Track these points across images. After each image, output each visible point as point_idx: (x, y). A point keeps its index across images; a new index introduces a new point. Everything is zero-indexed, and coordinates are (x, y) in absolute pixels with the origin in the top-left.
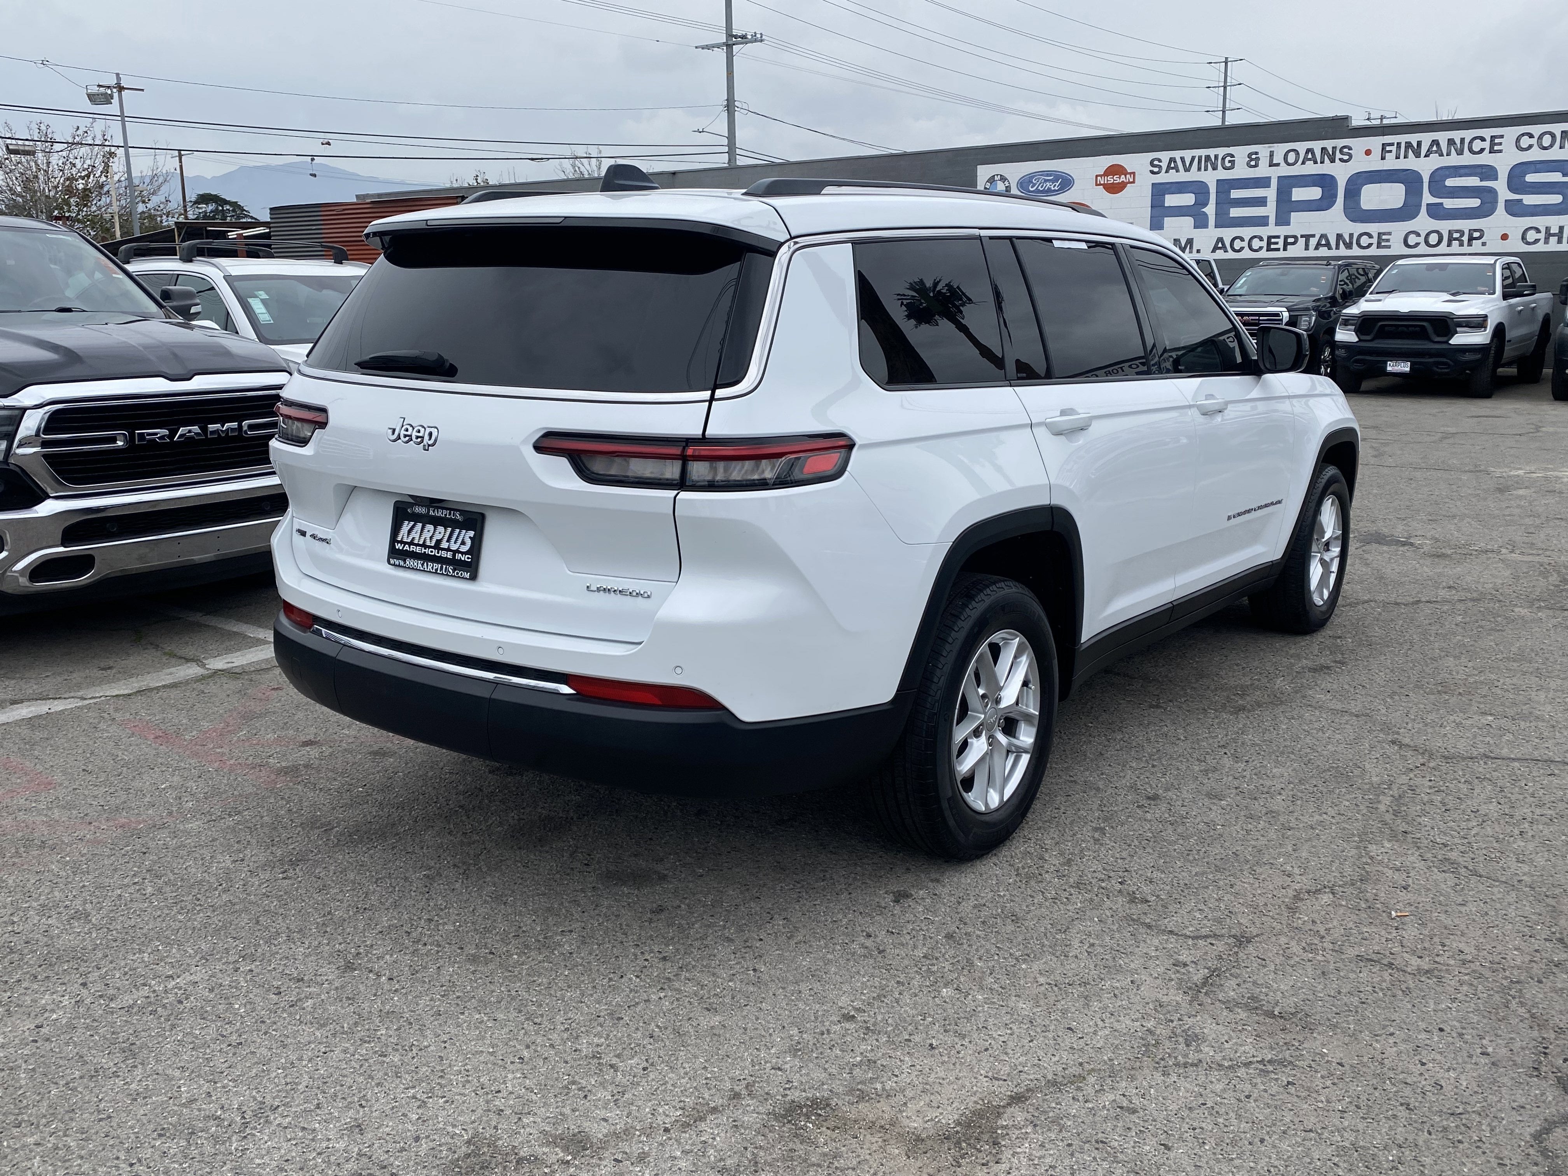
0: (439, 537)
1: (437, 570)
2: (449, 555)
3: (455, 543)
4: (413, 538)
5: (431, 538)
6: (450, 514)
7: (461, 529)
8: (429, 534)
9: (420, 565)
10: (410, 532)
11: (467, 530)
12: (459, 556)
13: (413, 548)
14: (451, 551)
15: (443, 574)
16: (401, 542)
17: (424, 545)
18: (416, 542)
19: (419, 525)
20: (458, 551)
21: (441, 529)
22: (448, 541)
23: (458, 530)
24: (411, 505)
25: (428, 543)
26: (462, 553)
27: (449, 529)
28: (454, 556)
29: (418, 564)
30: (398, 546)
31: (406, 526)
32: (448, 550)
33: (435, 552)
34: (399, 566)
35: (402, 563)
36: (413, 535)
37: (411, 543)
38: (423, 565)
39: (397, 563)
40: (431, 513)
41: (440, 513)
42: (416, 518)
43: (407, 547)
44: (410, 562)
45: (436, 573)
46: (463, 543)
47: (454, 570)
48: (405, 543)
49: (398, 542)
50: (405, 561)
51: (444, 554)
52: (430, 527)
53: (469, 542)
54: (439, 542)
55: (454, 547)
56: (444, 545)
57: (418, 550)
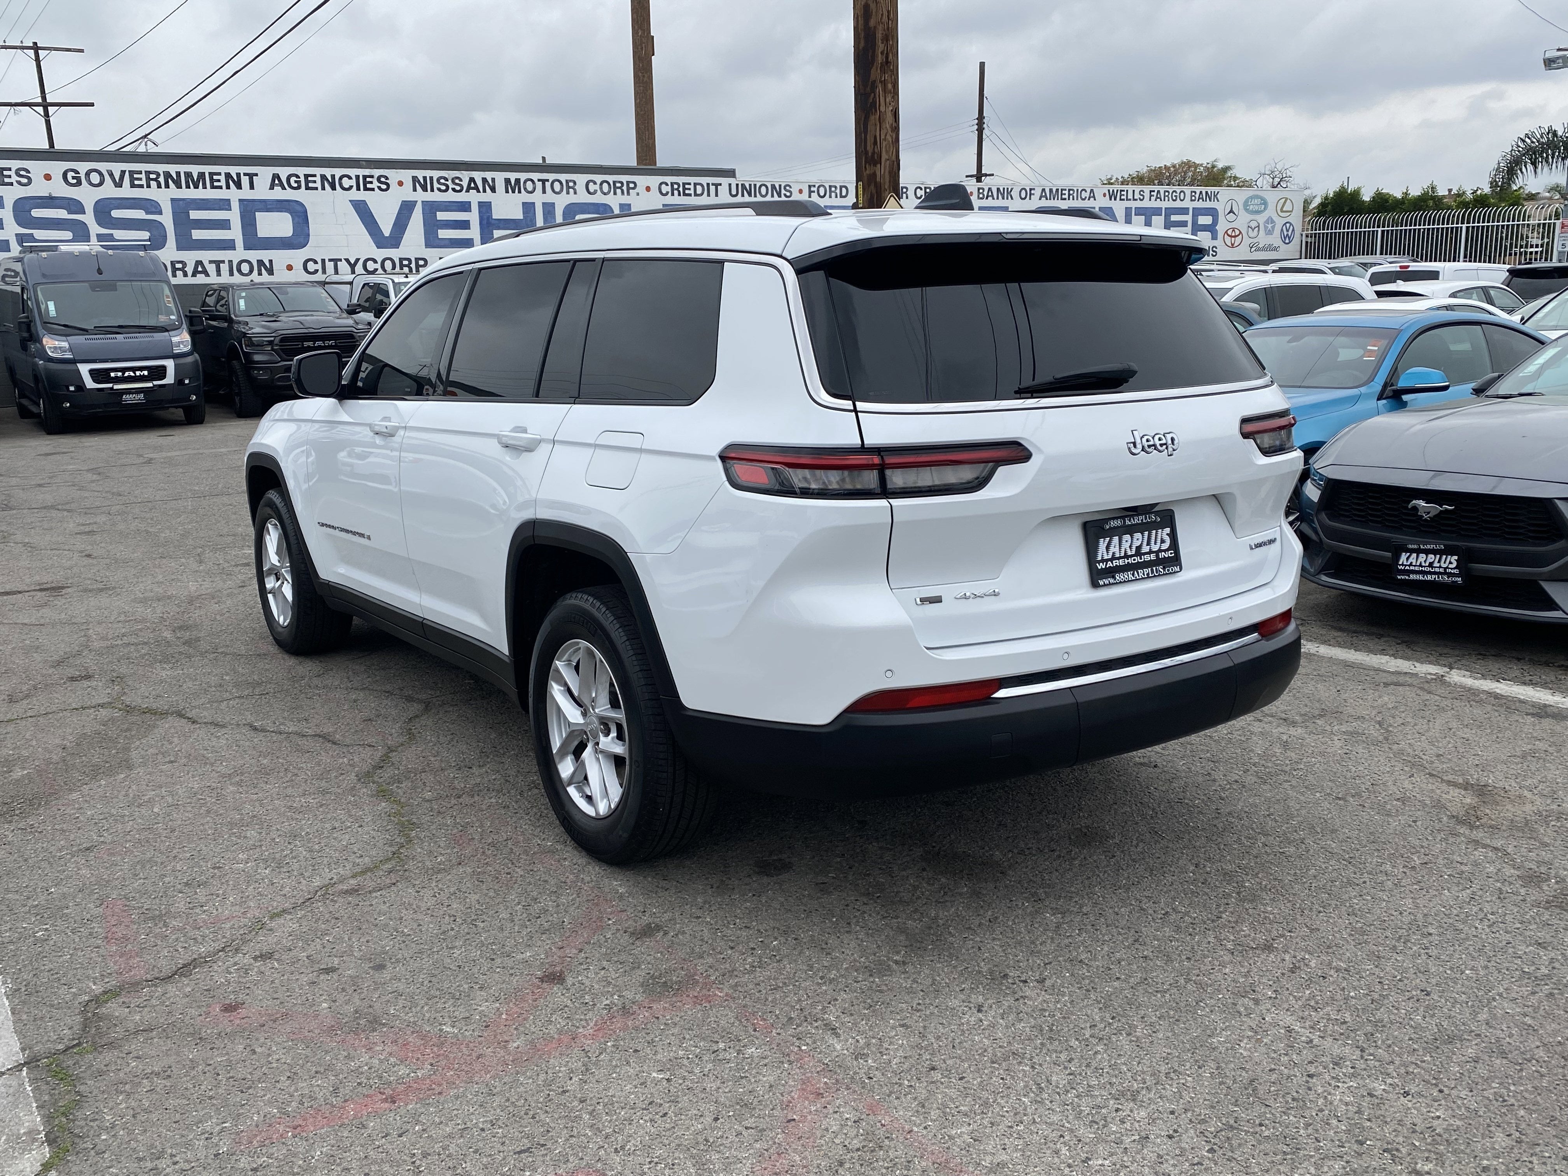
0: (1138, 543)
1: (1148, 574)
2: (1153, 557)
3: (1155, 543)
4: (1114, 553)
5: (1130, 547)
6: (1146, 518)
7: (1157, 530)
8: (1127, 544)
9: (1130, 576)
10: (1108, 548)
11: (1163, 529)
12: (1162, 555)
13: (1116, 563)
14: (1153, 552)
15: (1155, 576)
16: (1103, 561)
17: (1126, 556)
18: (1117, 555)
19: (1116, 539)
20: (1160, 551)
21: (1138, 535)
22: (1148, 544)
23: (1154, 531)
24: (1107, 521)
25: (1129, 553)
26: (1165, 551)
27: (1146, 533)
28: (1157, 556)
29: (1129, 575)
30: (1101, 566)
31: (1103, 544)
32: (1150, 552)
33: (1138, 559)
34: (1110, 584)
35: (1112, 581)
36: (1112, 549)
37: (1111, 560)
38: (1133, 575)
39: (1107, 582)
40: (1128, 522)
41: (1136, 520)
42: (1111, 533)
43: (1109, 564)
44: (1119, 577)
45: (1148, 577)
46: (1163, 541)
47: (1164, 568)
48: (1107, 561)
49: (1099, 562)
50: (1114, 577)
51: (1147, 558)
52: (1127, 537)
53: (1168, 540)
54: (1139, 548)
55: (1155, 548)
56: (1145, 549)
57: (1121, 562)
